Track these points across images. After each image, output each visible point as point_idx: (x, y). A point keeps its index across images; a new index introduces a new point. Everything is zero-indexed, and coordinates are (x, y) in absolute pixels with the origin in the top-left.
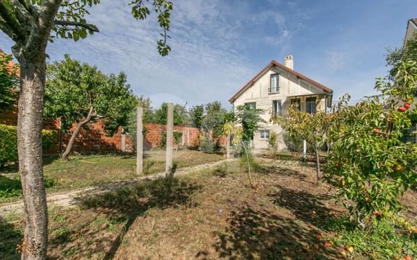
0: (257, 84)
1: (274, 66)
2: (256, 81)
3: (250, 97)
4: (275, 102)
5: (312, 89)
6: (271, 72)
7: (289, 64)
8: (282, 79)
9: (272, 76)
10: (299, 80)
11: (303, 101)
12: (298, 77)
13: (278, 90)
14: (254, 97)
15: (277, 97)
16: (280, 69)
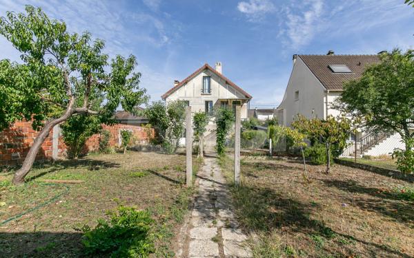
0: (190, 84)
1: (206, 68)
2: (190, 80)
3: (183, 95)
4: (207, 103)
5: (237, 94)
6: (203, 74)
7: (219, 69)
8: (213, 82)
9: (204, 77)
10: (227, 85)
11: (230, 104)
12: (227, 83)
13: (209, 92)
14: (188, 95)
15: (208, 98)
16: (211, 73)
